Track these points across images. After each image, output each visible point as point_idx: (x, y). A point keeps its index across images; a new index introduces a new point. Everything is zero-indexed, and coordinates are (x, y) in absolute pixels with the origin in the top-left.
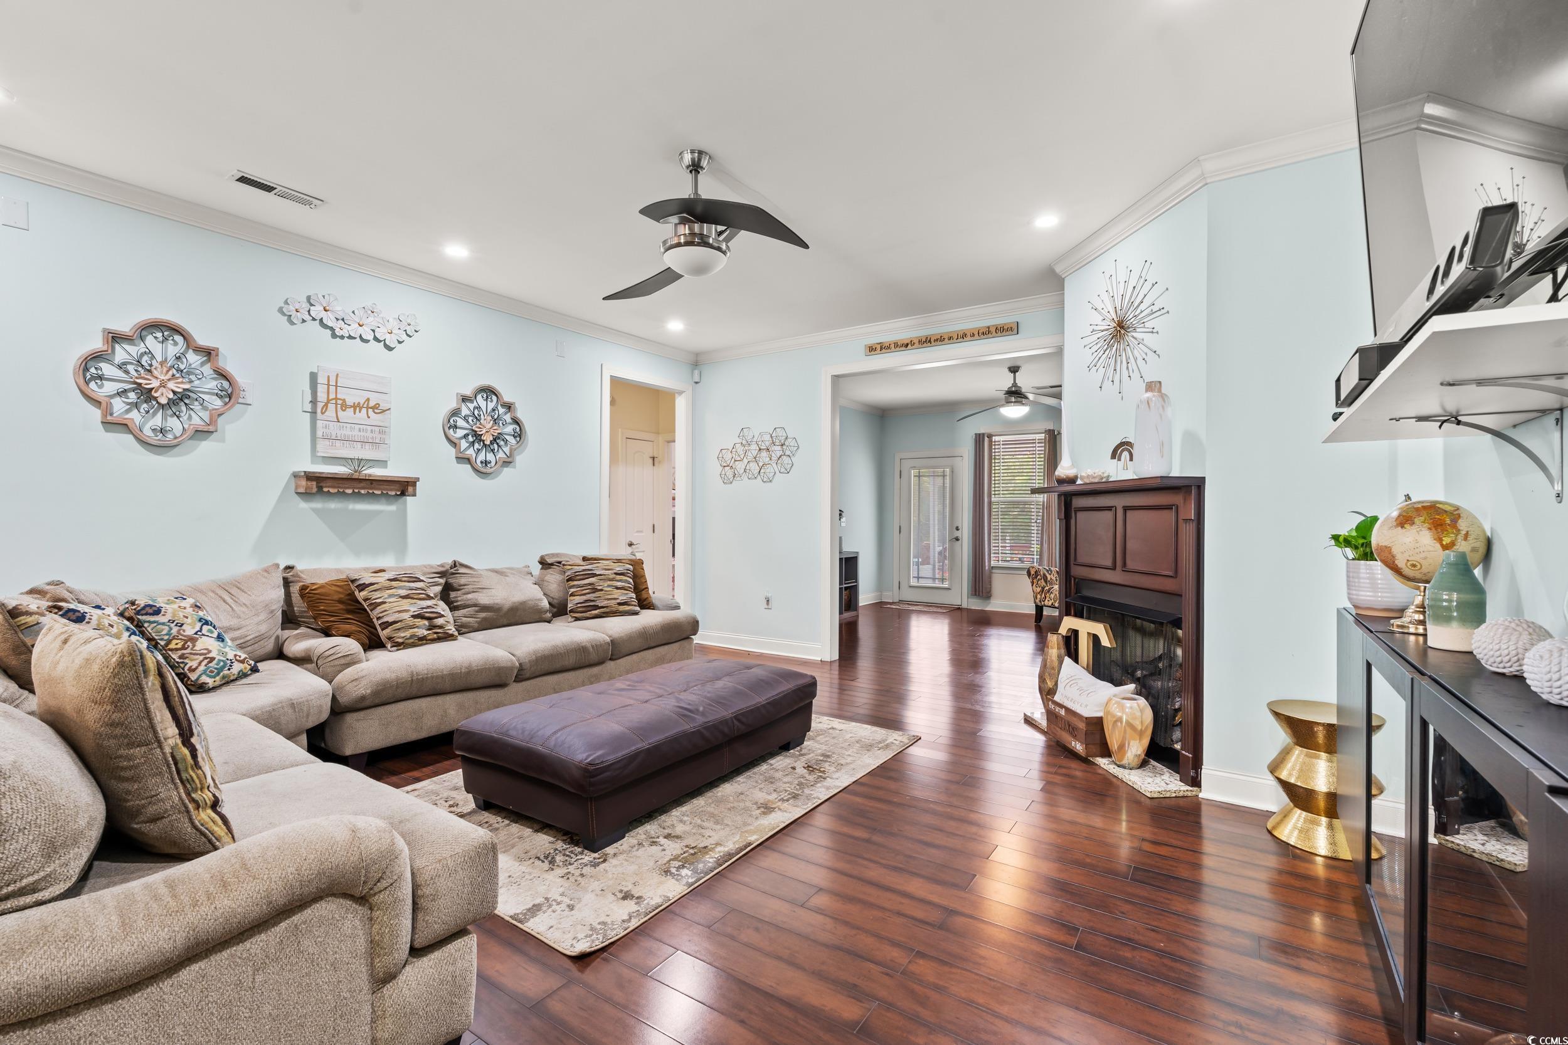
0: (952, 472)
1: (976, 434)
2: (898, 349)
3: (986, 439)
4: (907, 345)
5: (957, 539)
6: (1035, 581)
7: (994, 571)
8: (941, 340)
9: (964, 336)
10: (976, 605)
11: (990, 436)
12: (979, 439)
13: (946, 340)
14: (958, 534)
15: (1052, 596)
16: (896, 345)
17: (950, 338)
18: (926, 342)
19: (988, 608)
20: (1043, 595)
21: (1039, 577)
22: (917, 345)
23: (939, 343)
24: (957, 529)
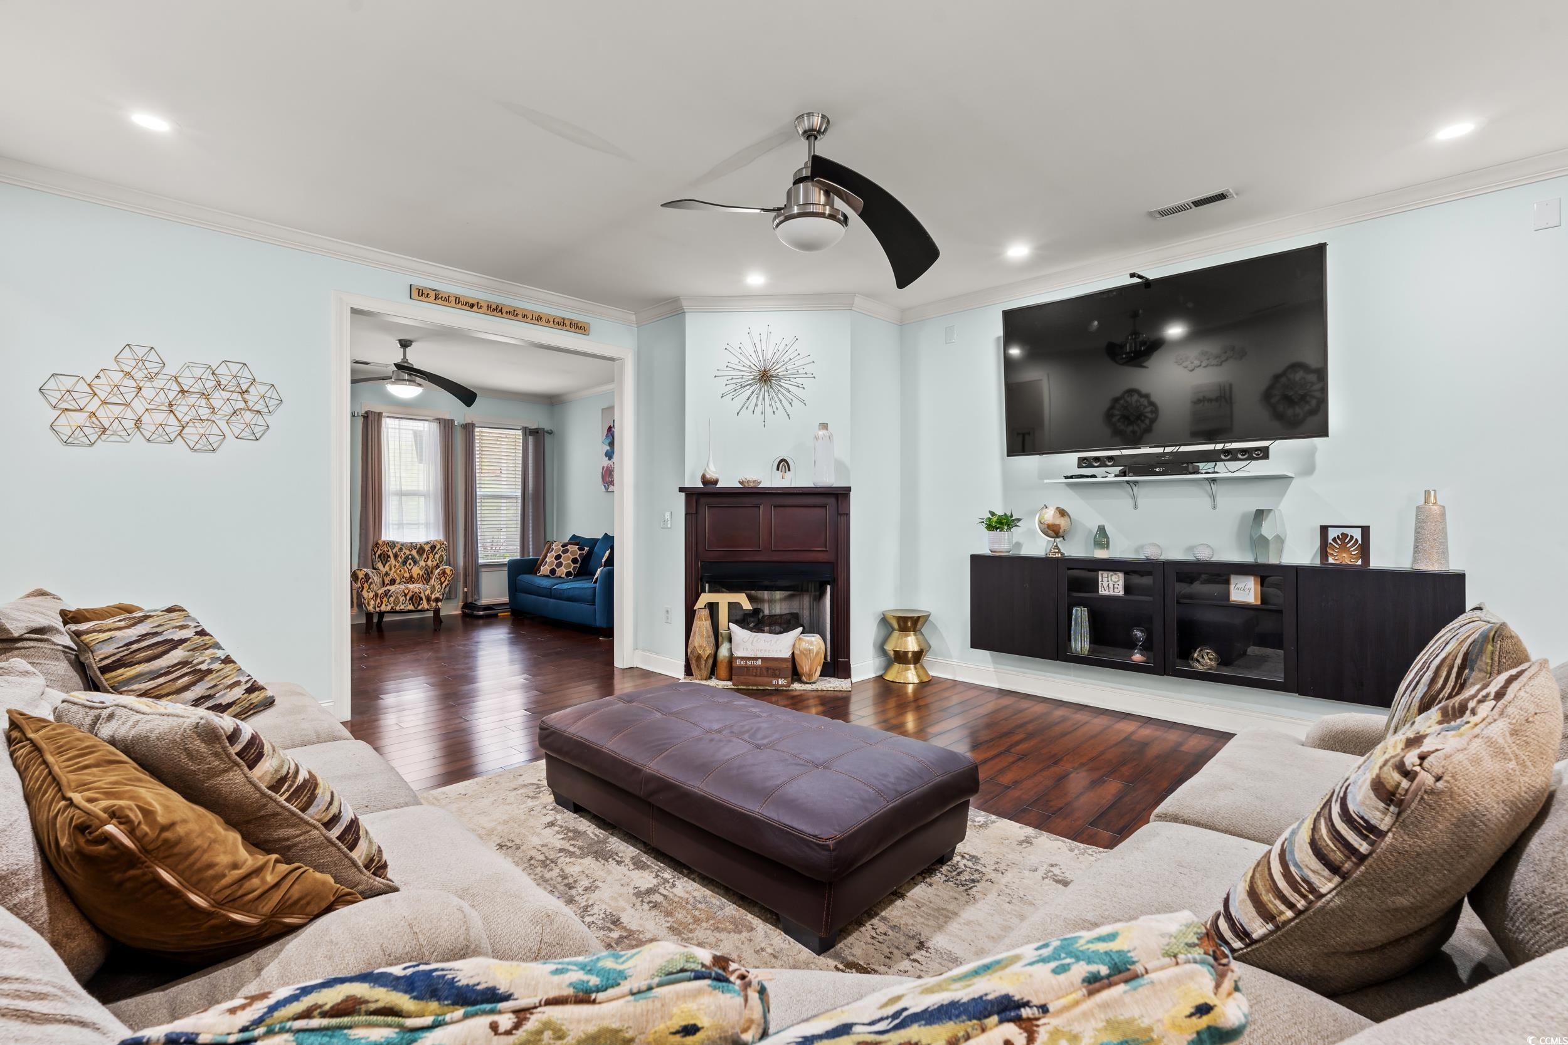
2: (459, 306)
4: (472, 306)
6: (365, 585)
8: (513, 314)
9: (539, 319)
13: (520, 316)
16: (458, 300)
17: (524, 316)
18: (496, 310)
20: (379, 600)
22: (485, 309)
23: (511, 316)
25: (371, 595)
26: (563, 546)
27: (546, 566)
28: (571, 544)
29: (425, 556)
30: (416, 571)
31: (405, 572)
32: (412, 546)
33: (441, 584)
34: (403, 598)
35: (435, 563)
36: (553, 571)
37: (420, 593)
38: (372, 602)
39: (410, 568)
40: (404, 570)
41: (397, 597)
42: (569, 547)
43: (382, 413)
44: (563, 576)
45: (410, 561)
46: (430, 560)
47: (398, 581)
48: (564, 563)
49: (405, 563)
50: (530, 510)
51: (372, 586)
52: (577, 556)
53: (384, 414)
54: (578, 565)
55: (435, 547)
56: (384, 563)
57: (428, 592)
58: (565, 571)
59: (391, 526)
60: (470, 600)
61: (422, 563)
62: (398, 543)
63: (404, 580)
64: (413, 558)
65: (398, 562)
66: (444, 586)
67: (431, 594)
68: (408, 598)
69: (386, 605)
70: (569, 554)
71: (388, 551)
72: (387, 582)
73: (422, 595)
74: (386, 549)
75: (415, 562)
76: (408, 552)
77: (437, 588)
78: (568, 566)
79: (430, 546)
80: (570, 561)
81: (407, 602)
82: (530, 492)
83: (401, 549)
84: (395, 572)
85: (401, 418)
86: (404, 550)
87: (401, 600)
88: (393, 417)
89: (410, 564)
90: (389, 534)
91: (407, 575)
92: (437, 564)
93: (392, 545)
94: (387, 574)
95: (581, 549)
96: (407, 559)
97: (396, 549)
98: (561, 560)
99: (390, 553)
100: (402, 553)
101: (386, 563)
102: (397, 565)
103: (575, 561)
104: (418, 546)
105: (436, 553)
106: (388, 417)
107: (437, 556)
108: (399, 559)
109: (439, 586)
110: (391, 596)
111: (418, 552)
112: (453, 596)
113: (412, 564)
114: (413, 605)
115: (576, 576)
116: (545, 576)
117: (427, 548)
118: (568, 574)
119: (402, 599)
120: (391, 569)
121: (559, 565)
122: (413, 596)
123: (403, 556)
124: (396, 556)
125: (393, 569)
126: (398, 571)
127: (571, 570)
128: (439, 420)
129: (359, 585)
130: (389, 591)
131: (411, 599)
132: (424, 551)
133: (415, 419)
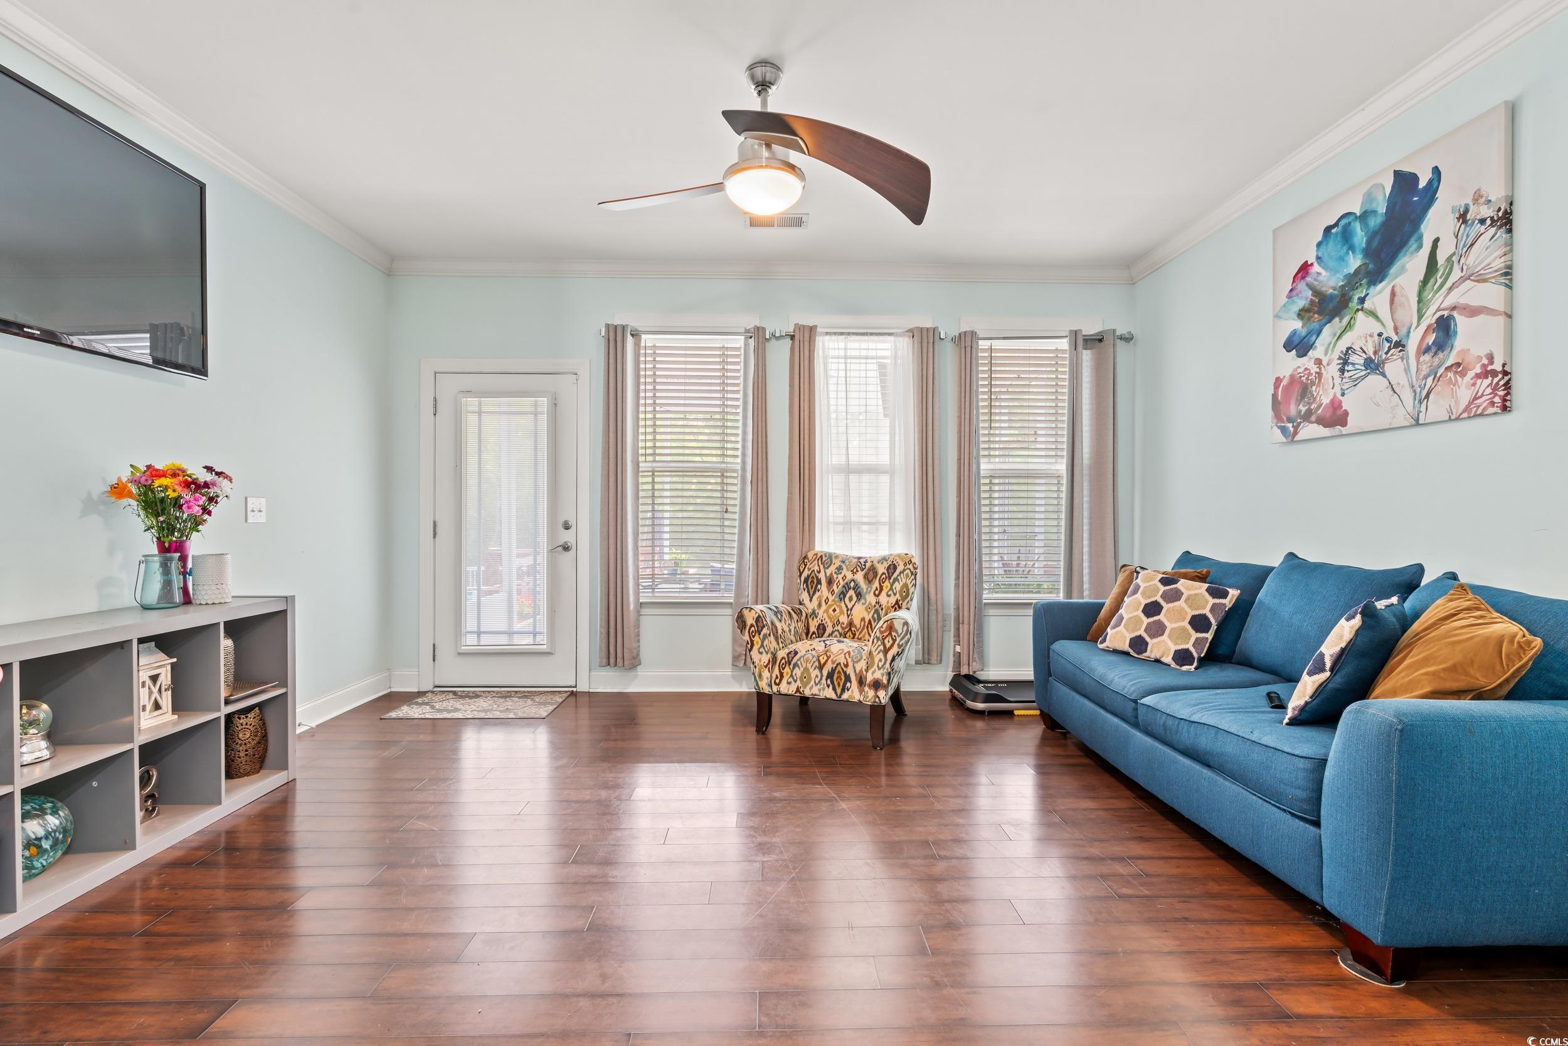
0: (555, 405)
1: (608, 326)
3: (630, 340)
5: (566, 548)
6: (756, 639)
7: (644, 611)
10: (608, 682)
11: (635, 335)
12: (615, 337)
14: (567, 537)
15: (798, 672)
19: (633, 688)
20: (776, 671)
21: (765, 631)
24: (567, 527)
25: (766, 658)
26: (1165, 581)
27: (1121, 628)
28: (1186, 576)
29: (876, 584)
30: (860, 613)
31: (842, 612)
32: (859, 564)
33: (886, 651)
34: (817, 672)
35: (893, 600)
36: (1139, 644)
37: (846, 666)
38: (766, 674)
39: (850, 606)
40: (841, 608)
41: (806, 669)
42: (1182, 585)
43: (816, 327)
44: (1168, 659)
45: (851, 593)
46: (884, 593)
47: (829, 630)
48: (1169, 626)
49: (843, 594)
50: (1086, 499)
51: (766, 642)
52: (1206, 611)
53: (819, 330)
54: (1209, 636)
55: (895, 568)
56: (811, 593)
57: (861, 665)
58: (1173, 648)
59: (831, 526)
60: (964, 671)
61: (871, 599)
62: (837, 557)
63: (839, 628)
64: (856, 588)
65: (833, 593)
66: (890, 656)
67: (867, 671)
68: (825, 673)
69: (789, 683)
70: (1181, 603)
71: (819, 572)
72: (813, 629)
73: (850, 671)
74: (816, 568)
75: (859, 595)
76: (849, 576)
77: (876, 660)
78: (1181, 634)
79: (886, 565)
80: (1186, 624)
81: (824, 681)
82: (1086, 462)
83: (840, 569)
84: (826, 611)
85: (849, 334)
86: (844, 572)
87: (813, 676)
88: (835, 334)
89: (851, 599)
90: (826, 542)
91: (844, 619)
92: (897, 602)
93: (826, 560)
94: (814, 614)
95: (1217, 592)
96: (847, 587)
97: (832, 569)
98: (1161, 617)
99: (822, 576)
100: (840, 577)
101: (814, 593)
102: (831, 598)
103: (1199, 623)
104: (868, 565)
105: (896, 580)
106: (827, 333)
107: (898, 586)
108: (835, 587)
109: (881, 655)
110: (796, 665)
111: (866, 577)
112: (934, 659)
113: (855, 599)
114: (834, 689)
115: (1205, 661)
116: (1116, 652)
117: (881, 569)
118: (1183, 657)
119: (815, 673)
120: (820, 605)
121: (1157, 630)
122: (833, 670)
123: (842, 583)
124: (830, 582)
125: (824, 607)
126: (831, 611)
127: (1189, 646)
128: (911, 332)
129: (747, 637)
130: (796, 653)
131: (830, 676)
132: (875, 574)
133: (872, 334)
